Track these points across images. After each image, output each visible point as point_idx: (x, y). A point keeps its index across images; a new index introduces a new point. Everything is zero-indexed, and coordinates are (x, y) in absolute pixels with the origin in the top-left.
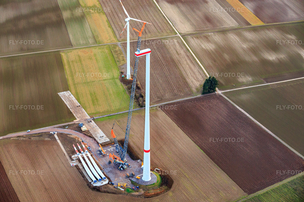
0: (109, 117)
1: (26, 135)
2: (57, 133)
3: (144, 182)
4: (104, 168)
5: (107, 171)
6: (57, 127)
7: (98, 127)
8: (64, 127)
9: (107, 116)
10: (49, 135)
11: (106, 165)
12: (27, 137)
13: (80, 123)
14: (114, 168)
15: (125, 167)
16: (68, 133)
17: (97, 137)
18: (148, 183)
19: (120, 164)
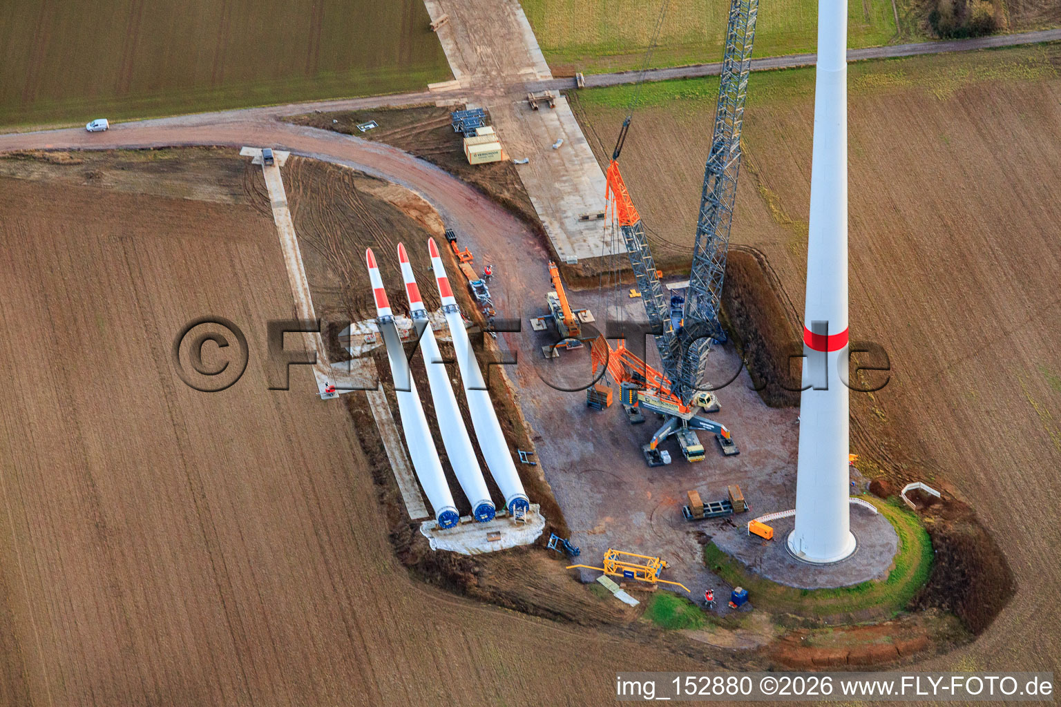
0: (687, 88)
1: (71, 150)
2: (288, 162)
3: (797, 565)
4: (542, 433)
5: (559, 461)
6: (298, 121)
7: (585, 145)
8: (346, 124)
9: (675, 79)
10: (227, 167)
11: (563, 414)
12: (76, 169)
13: (470, 107)
14: (615, 442)
15: (691, 449)
16: (359, 168)
17: (557, 214)
18: (822, 581)
19: (661, 418)
